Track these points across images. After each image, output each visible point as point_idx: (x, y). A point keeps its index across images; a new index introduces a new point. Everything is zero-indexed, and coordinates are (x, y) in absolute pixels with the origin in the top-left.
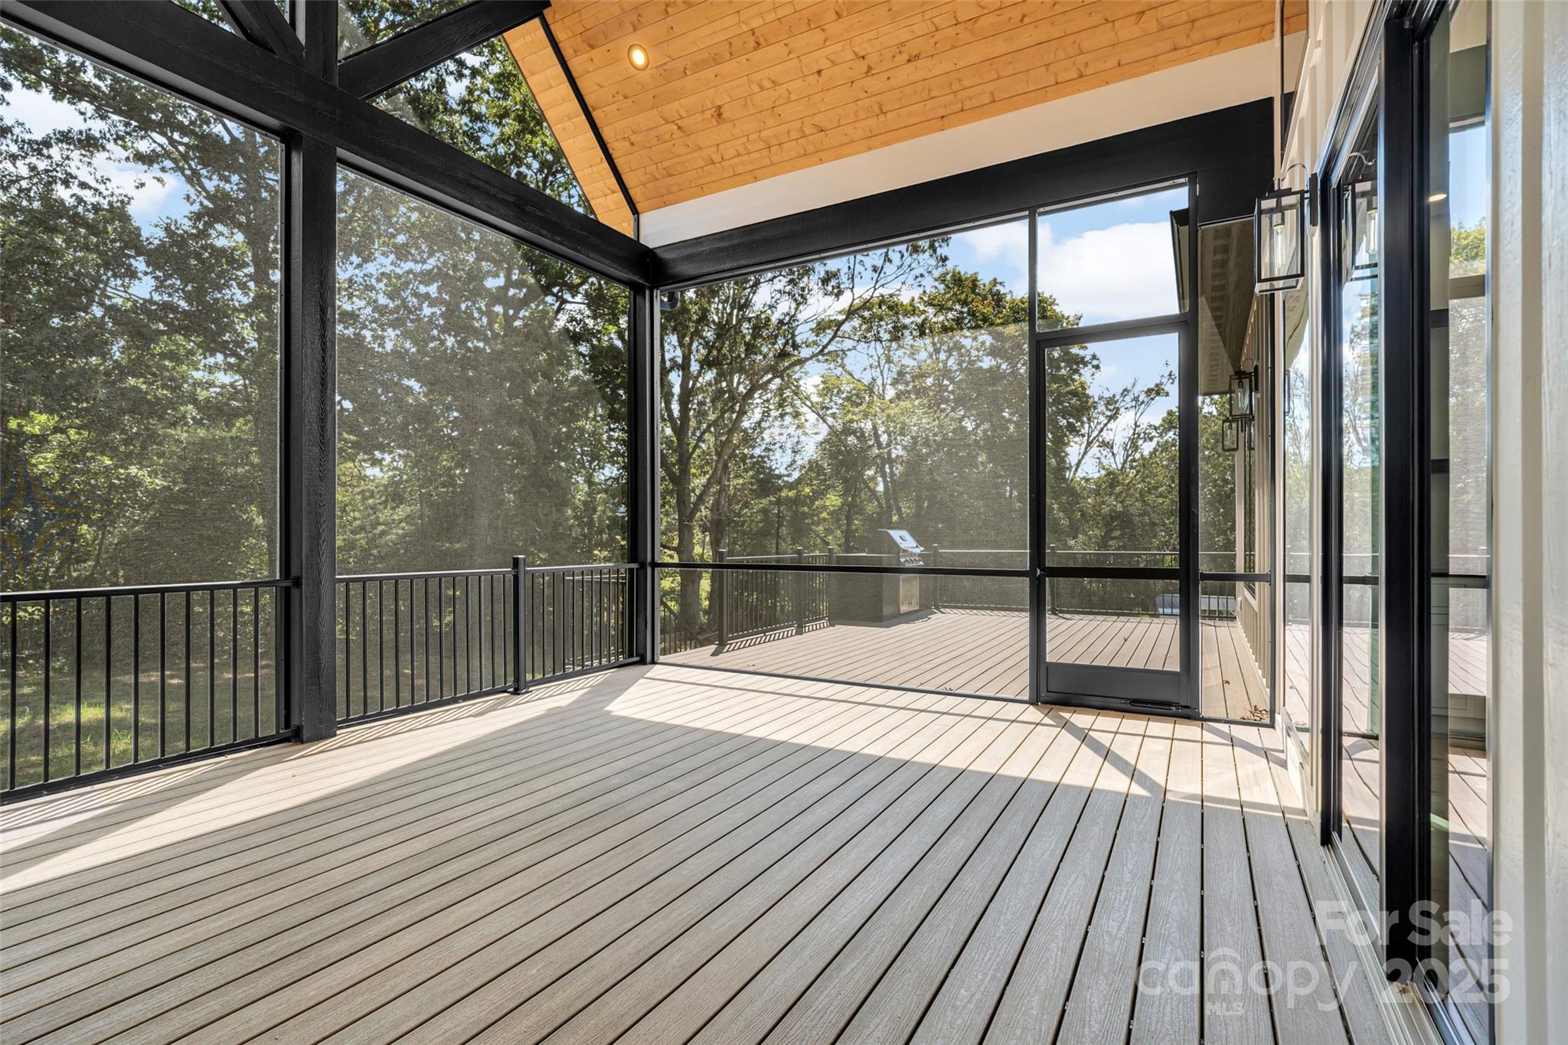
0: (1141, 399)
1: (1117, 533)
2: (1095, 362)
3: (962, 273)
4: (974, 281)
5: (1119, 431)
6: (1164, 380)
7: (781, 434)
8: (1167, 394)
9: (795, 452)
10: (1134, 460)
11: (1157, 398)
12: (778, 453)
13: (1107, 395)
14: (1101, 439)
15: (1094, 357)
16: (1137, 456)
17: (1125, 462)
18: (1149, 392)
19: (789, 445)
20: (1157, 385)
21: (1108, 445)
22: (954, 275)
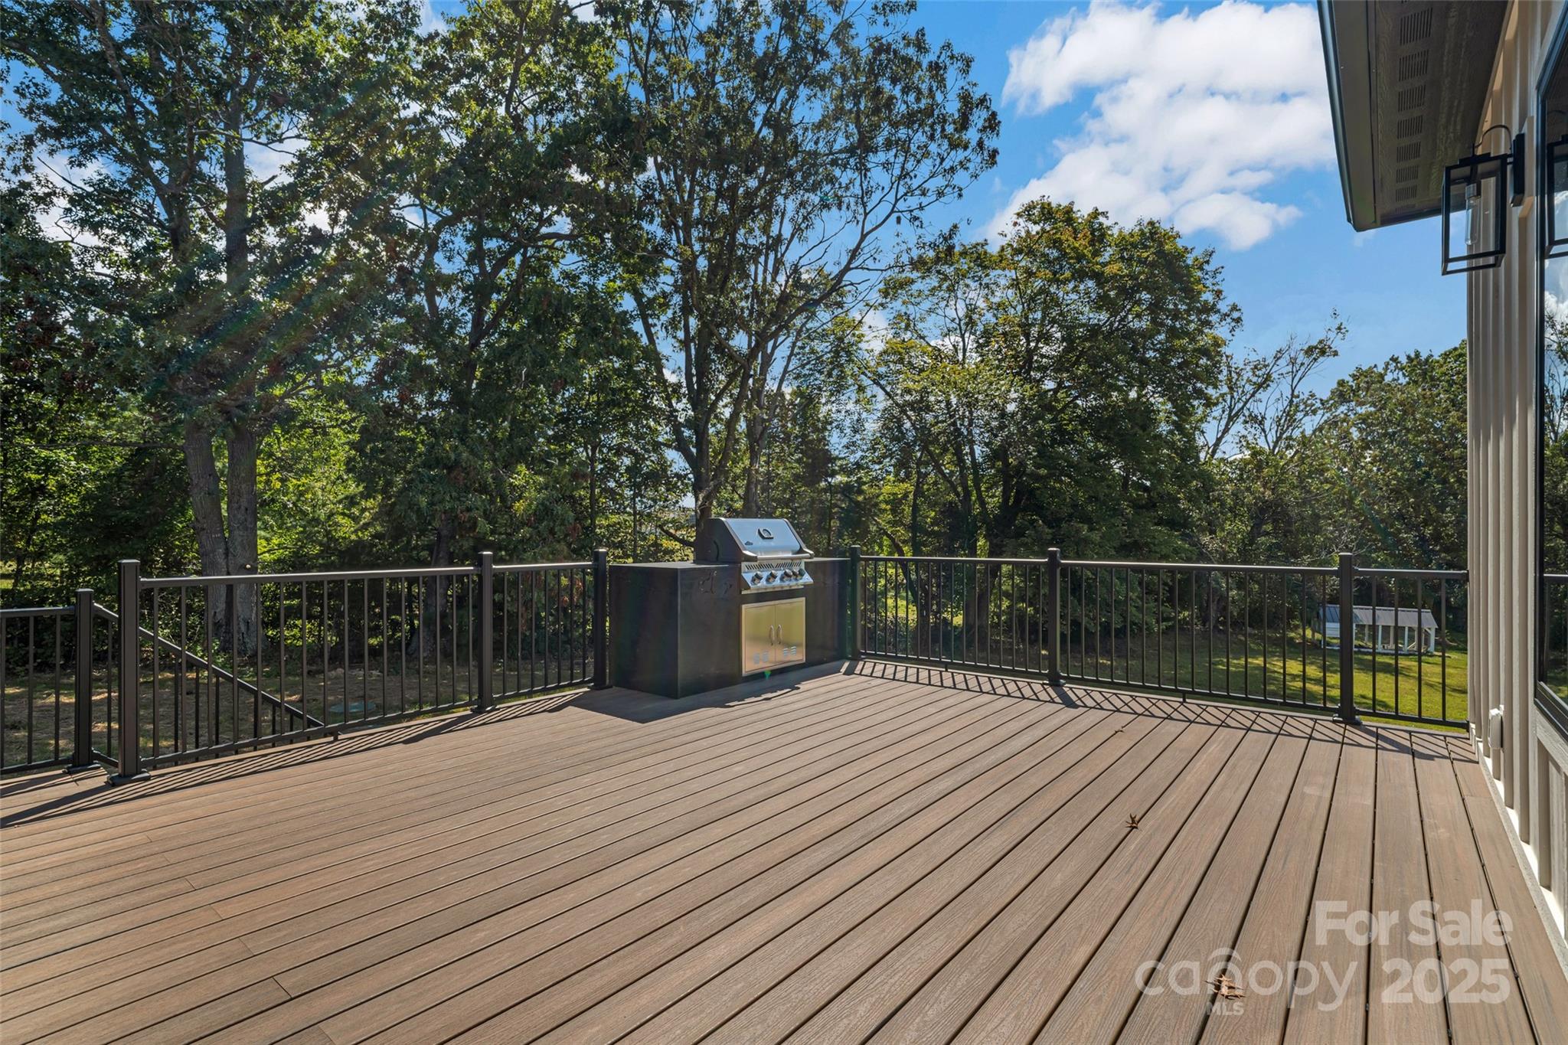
0: (1299, 361)
1: (1269, 527)
2: (1235, 315)
3: (1054, 205)
4: (1069, 211)
5: (1270, 404)
6: (1331, 335)
7: (839, 411)
8: (1336, 354)
9: (855, 431)
10: (1290, 438)
11: (1321, 359)
12: (836, 433)
13: (1253, 357)
14: (1247, 413)
15: (1234, 308)
16: (1297, 434)
17: (1279, 439)
18: (1309, 351)
19: (847, 423)
20: (1321, 342)
21: (1257, 421)
22: (1043, 208)
